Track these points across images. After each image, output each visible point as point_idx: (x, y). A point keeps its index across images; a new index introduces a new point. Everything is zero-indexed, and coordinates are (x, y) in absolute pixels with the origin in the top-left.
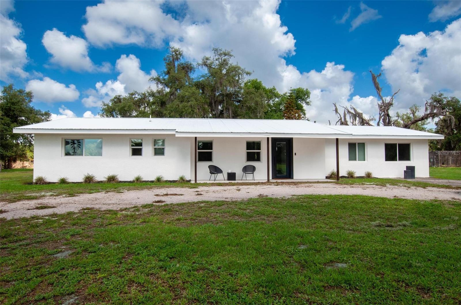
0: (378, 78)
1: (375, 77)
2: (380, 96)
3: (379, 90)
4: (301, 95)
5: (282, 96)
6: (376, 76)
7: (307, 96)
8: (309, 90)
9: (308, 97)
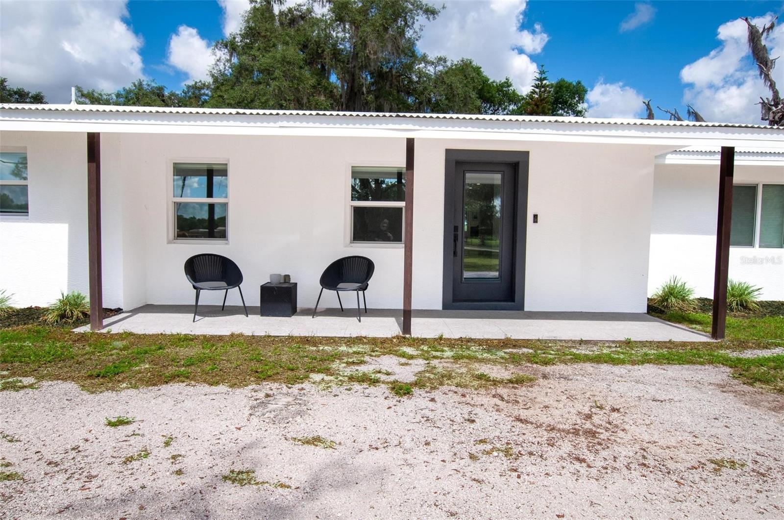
0: (765, 34)
1: (757, 31)
2: (770, 80)
3: (766, 65)
4: (566, 96)
5: (523, 99)
6: (761, 31)
7: (579, 97)
8: (583, 83)
9: (582, 99)
